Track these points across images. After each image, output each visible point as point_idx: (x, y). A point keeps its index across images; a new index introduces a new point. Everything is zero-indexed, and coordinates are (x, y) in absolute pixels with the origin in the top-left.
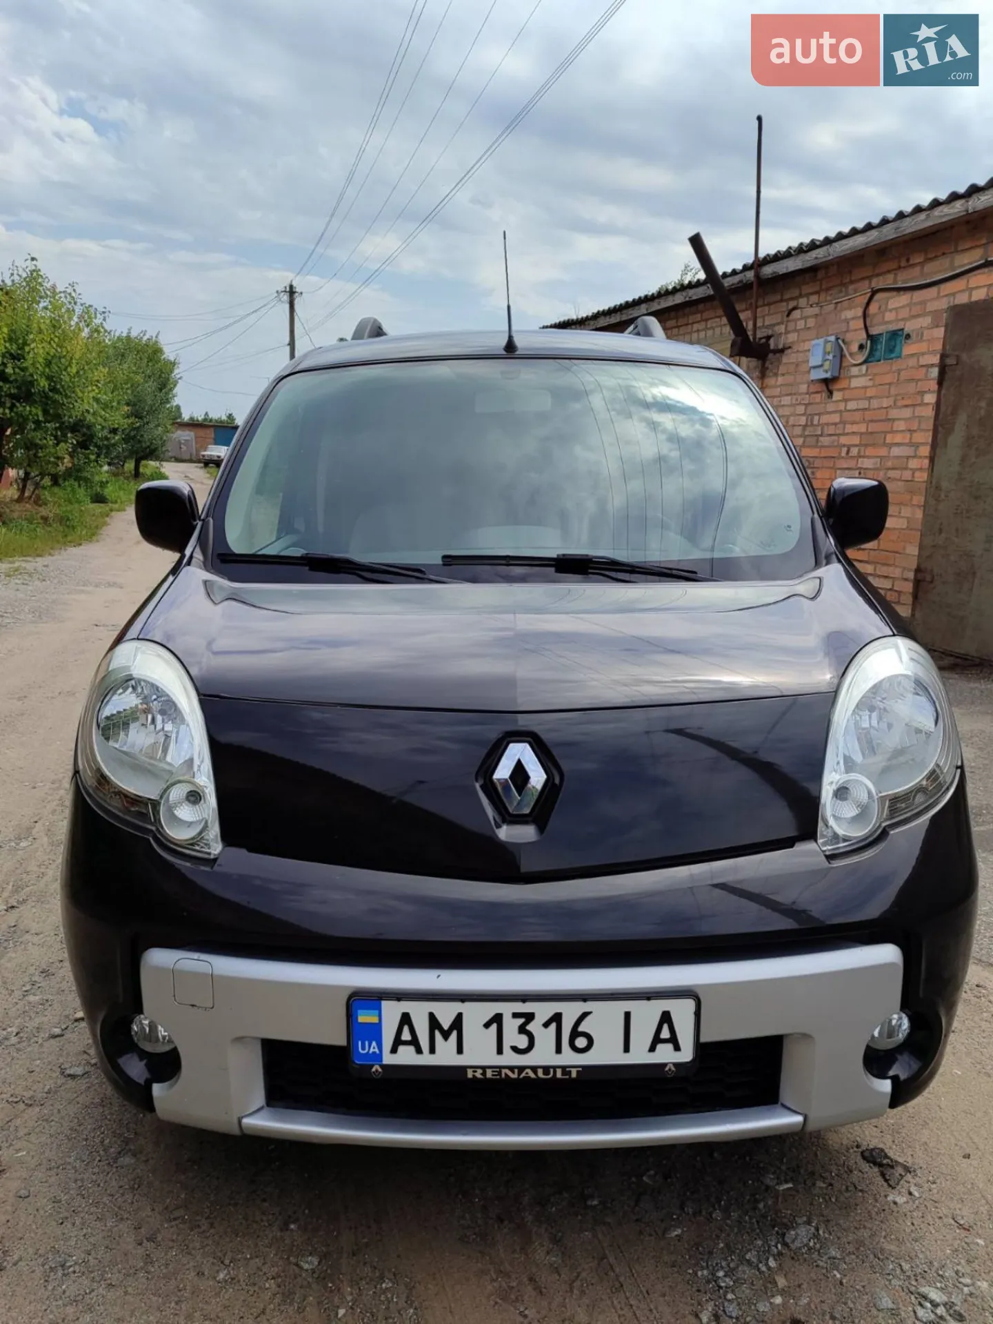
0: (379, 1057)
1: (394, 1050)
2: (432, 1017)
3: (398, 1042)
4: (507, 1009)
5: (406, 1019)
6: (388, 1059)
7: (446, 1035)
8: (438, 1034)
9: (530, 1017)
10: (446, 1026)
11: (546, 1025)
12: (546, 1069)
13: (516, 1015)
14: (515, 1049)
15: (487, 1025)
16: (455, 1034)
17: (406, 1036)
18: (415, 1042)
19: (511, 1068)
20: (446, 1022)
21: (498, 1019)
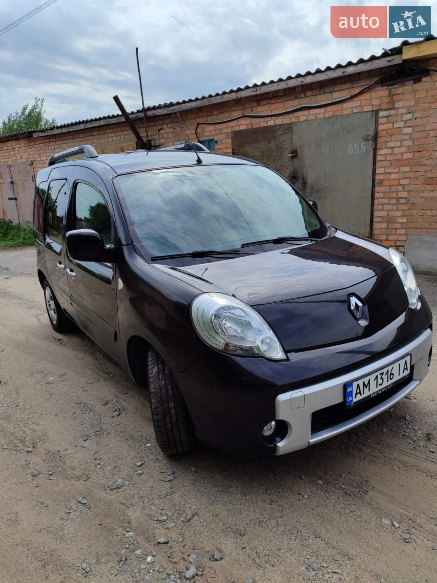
0: (352, 401)
1: (355, 397)
2: (364, 383)
3: (357, 394)
4: (378, 373)
5: (358, 386)
6: (355, 400)
7: (366, 388)
8: (365, 387)
9: (382, 374)
10: (366, 384)
11: (386, 375)
12: (386, 387)
13: (380, 374)
14: (380, 385)
15: (375, 380)
16: (368, 385)
17: (358, 392)
18: (360, 393)
19: (379, 391)
20: (366, 383)
21: (377, 377)
